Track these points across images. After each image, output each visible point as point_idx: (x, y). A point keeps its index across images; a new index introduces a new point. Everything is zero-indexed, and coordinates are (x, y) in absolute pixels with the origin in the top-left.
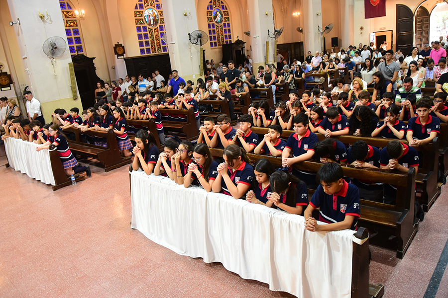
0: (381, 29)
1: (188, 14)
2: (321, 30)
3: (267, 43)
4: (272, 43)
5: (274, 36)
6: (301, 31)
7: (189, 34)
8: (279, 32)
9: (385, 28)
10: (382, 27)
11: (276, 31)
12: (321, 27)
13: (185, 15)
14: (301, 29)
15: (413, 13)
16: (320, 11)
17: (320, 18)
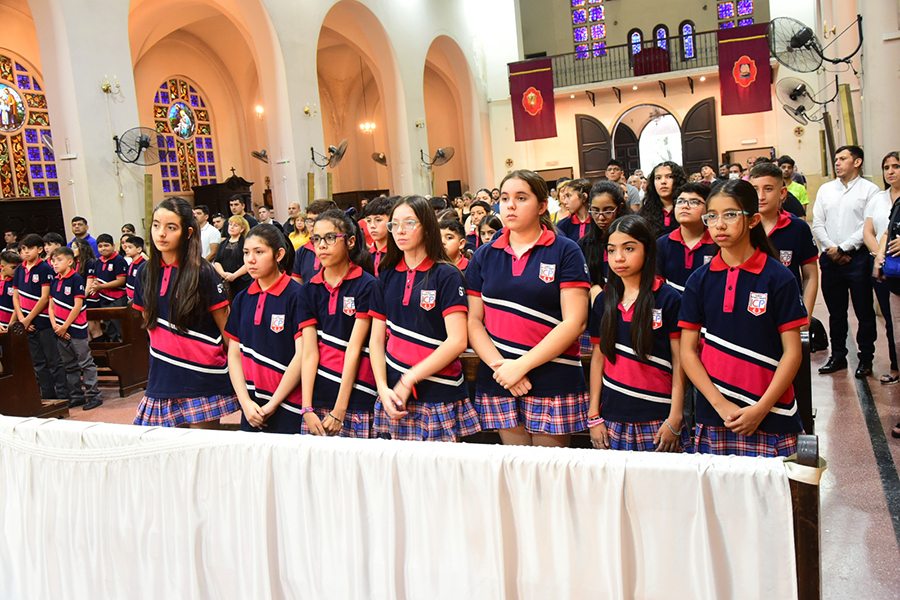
0: (548, 164)
1: (112, 88)
2: (427, 160)
3: (310, 176)
4: (321, 179)
5: (326, 162)
6: (383, 161)
7: (115, 138)
8: (338, 153)
9: (556, 163)
10: (551, 160)
11: (331, 150)
12: (426, 152)
13: (107, 90)
14: (381, 157)
15: (610, 132)
16: (422, 119)
17: (424, 132)
